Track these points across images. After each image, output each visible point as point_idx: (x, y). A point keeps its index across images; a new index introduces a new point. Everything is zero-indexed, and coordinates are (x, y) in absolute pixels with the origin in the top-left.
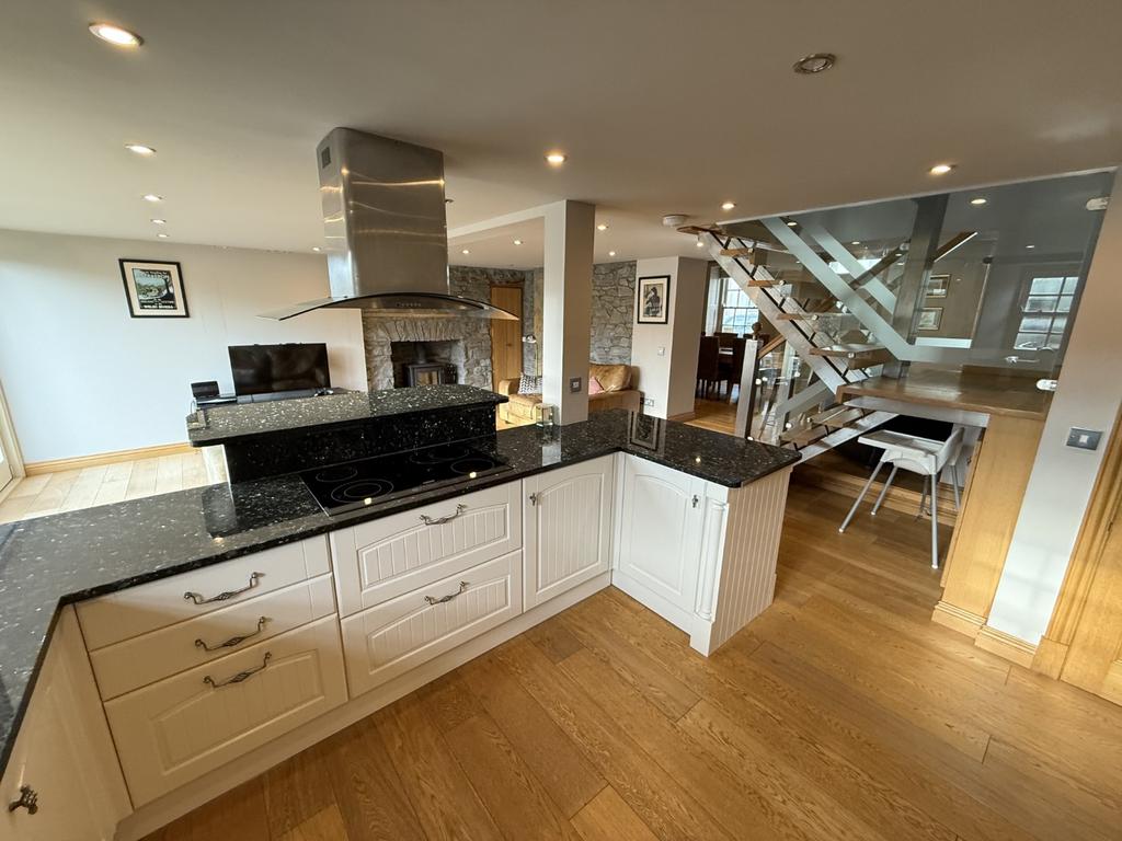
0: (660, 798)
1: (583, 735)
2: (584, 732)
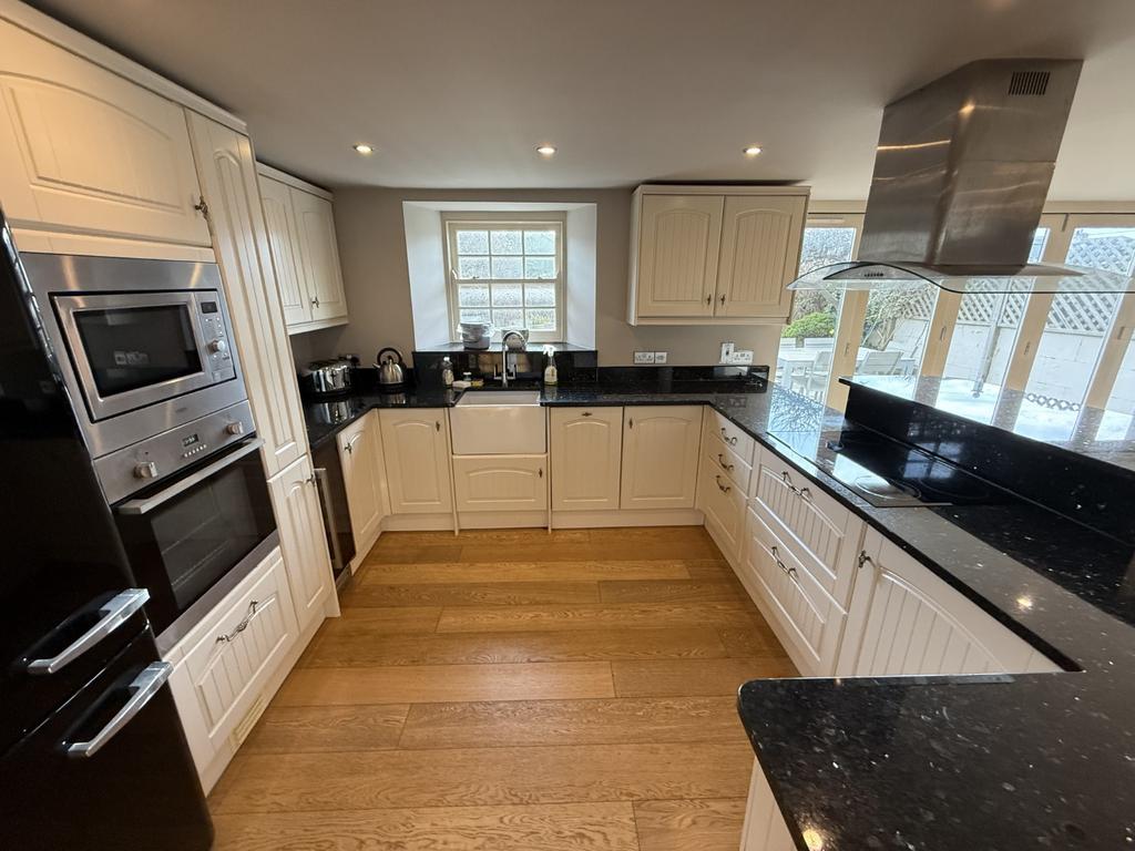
0: (582, 722)
1: (667, 708)
2: (669, 711)
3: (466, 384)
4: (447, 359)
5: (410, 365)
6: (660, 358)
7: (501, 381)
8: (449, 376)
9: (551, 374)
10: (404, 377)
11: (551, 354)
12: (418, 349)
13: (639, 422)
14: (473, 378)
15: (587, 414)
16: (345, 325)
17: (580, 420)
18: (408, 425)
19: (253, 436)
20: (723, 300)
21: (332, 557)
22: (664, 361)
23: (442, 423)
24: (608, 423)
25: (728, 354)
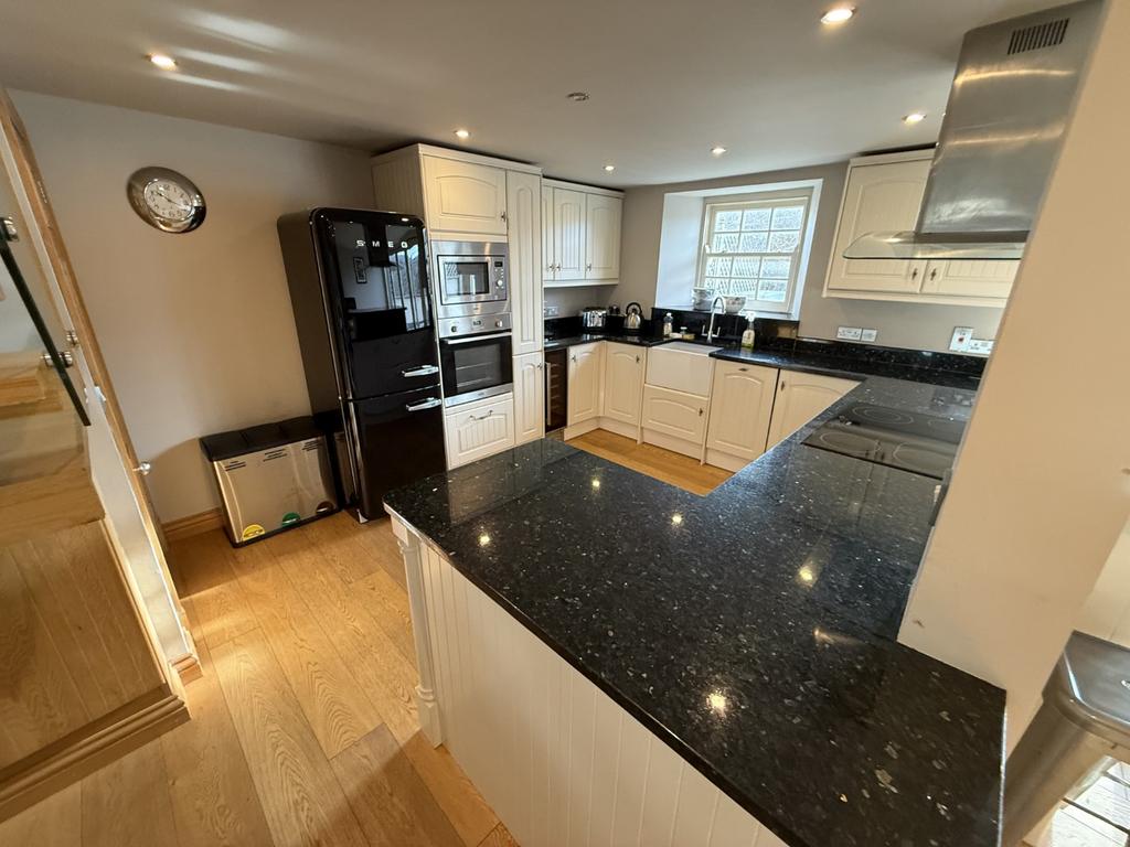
3: (677, 336)
4: (669, 314)
5: (648, 317)
6: (869, 337)
7: (706, 338)
8: (668, 328)
9: (748, 337)
10: (640, 325)
11: (751, 320)
12: (656, 306)
13: (791, 386)
14: (687, 332)
15: (744, 370)
16: (614, 286)
17: (736, 374)
18: (622, 354)
19: (510, 330)
20: (934, 274)
21: (546, 417)
22: (872, 340)
23: (641, 358)
24: (762, 382)
25: (961, 340)
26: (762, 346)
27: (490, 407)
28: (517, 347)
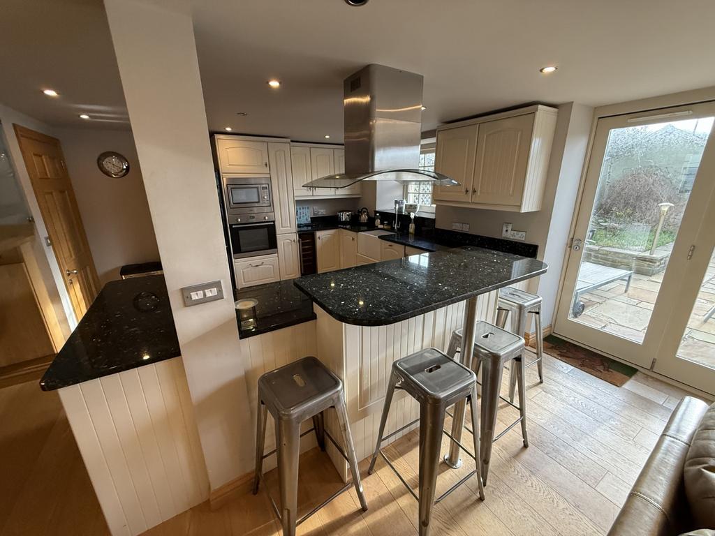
3: (381, 226)
4: (381, 214)
5: (371, 215)
6: (466, 228)
8: (378, 222)
9: (412, 227)
10: (367, 220)
12: (377, 210)
14: (386, 224)
15: (391, 245)
17: (388, 248)
19: (274, 221)
23: (355, 238)
25: (507, 231)
26: (419, 235)
27: (262, 261)
28: (279, 229)
